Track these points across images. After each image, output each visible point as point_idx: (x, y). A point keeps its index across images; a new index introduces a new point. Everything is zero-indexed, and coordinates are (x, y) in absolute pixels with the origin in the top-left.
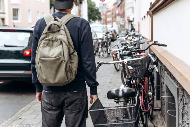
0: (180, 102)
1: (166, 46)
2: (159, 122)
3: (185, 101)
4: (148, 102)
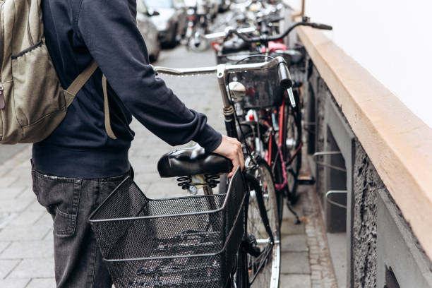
0: (359, 176)
1: (330, 28)
2: (309, 210)
3: (368, 176)
4: (283, 164)
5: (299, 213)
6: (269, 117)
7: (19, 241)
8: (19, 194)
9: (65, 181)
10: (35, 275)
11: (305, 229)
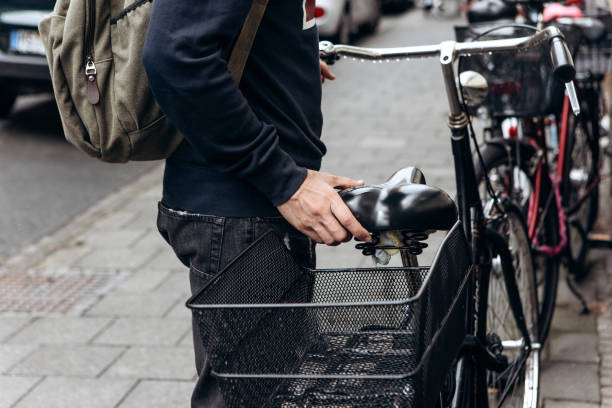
2: (607, 291)
4: (561, 214)
5: (587, 296)
6: (539, 133)
7: (127, 317)
8: (136, 242)
9: (199, 220)
10: (145, 374)
11: (596, 325)
